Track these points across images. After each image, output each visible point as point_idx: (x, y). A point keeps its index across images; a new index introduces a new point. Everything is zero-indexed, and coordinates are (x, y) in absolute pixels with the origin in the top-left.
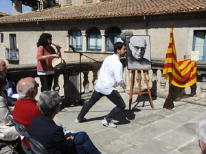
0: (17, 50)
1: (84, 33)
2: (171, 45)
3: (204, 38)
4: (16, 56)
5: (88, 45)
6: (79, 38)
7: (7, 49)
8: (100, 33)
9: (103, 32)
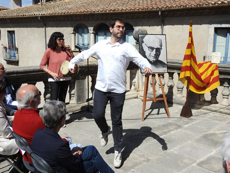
0: (17, 49)
1: (91, 29)
2: (190, 46)
3: (226, 36)
4: (15, 56)
6: (86, 36)
7: (5, 48)
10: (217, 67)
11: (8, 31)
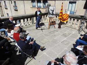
0: (17, 7)
1: (36, 1)
2: (62, 10)
3: (72, 4)
4: (16, 9)
5: (37, 6)
6: (35, 3)
7: (14, 6)
8: (41, 2)
9: (42, 1)
10: (69, 15)
11: (14, 2)
